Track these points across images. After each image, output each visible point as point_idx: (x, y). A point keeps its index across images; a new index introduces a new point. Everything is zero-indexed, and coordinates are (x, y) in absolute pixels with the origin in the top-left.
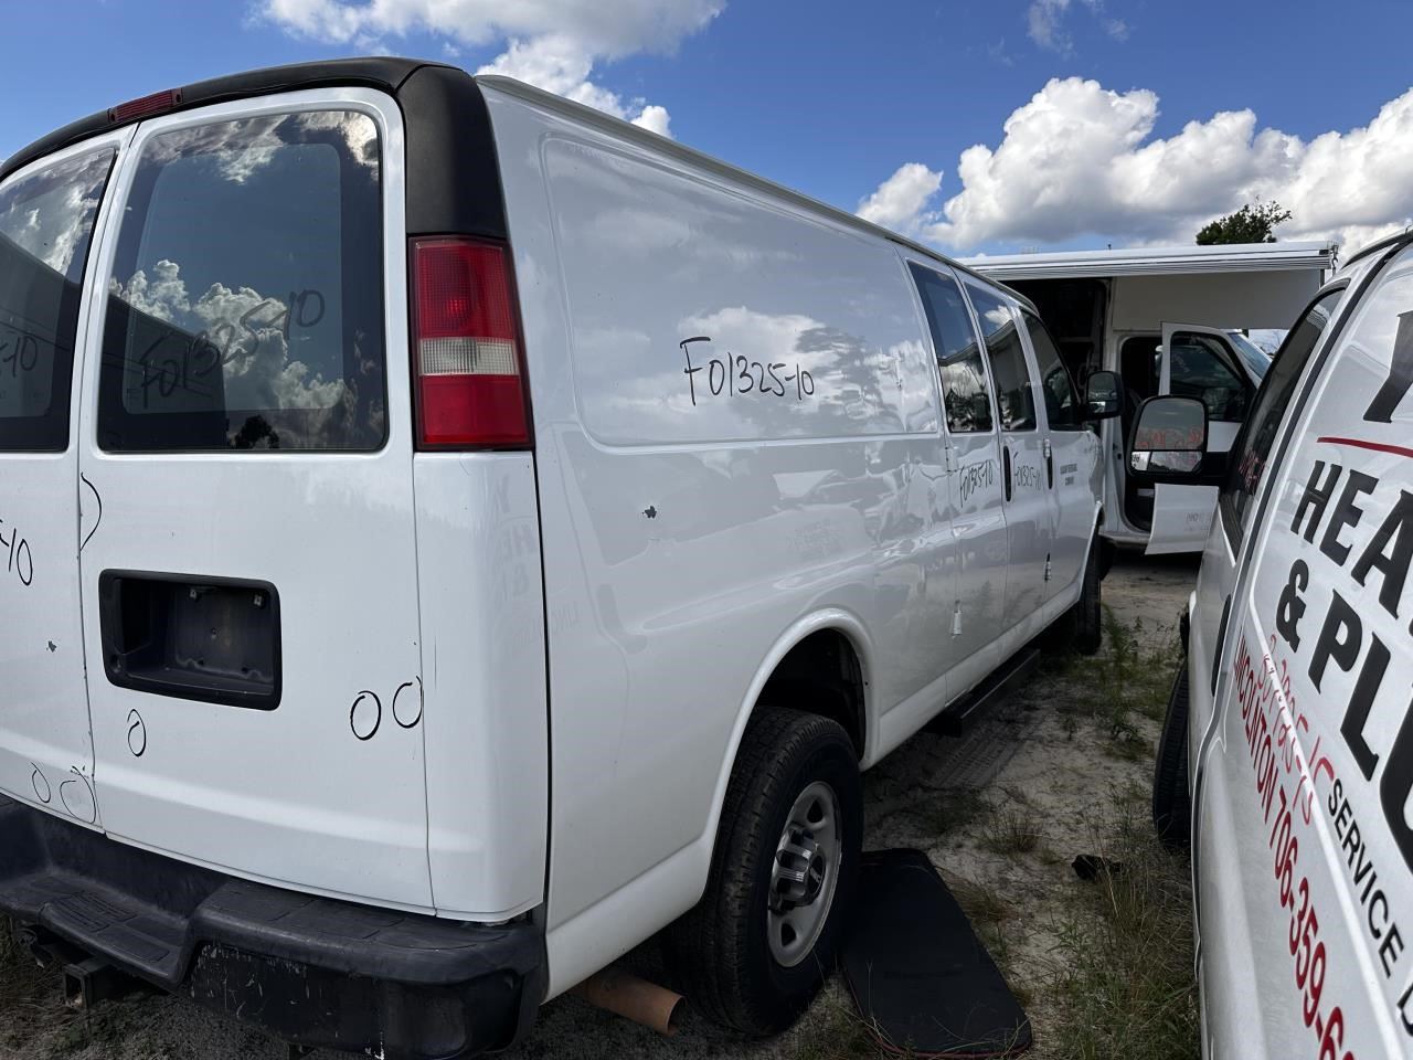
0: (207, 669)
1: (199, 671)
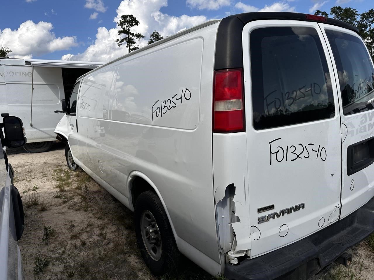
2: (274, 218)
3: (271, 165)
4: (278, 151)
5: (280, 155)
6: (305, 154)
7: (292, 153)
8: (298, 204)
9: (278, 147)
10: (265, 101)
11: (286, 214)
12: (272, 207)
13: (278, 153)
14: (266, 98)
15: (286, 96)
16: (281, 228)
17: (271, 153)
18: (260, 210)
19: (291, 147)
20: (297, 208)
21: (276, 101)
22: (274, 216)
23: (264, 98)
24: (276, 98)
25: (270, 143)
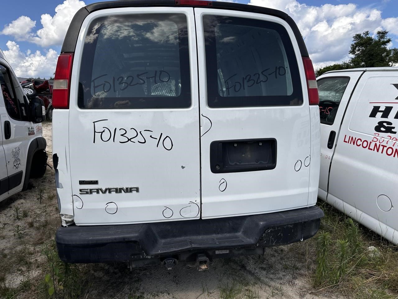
0: (241, 164)
1: (240, 165)
2: (98, 192)
3: (94, 142)
4: (104, 131)
5: (106, 136)
6: (140, 138)
7: (122, 135)
8: (129, 187)
9: (103, 128)
10: (92, 84)
11: (113, 193)
12: (96, 182)
13: (103, 133)
14: (94, 81)
15: (118, 80)
16: (108, 204)
17: (95, 132)
18: (82, 183)
19: (120, 130)
20: (129, 190)
21: (105, 84)
22: (98, 191)
23: (92, 80)
24: (105, 82)
25: (94, 122)
